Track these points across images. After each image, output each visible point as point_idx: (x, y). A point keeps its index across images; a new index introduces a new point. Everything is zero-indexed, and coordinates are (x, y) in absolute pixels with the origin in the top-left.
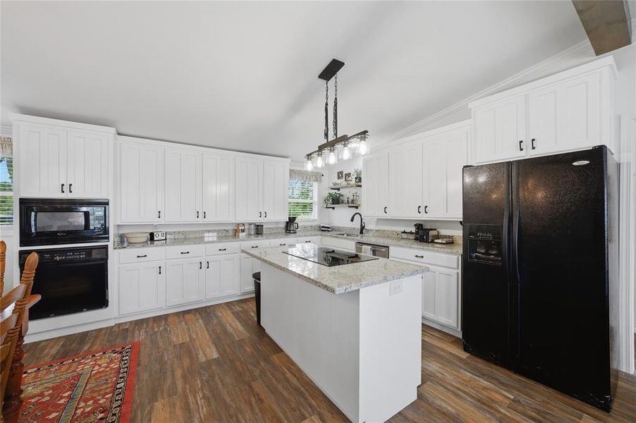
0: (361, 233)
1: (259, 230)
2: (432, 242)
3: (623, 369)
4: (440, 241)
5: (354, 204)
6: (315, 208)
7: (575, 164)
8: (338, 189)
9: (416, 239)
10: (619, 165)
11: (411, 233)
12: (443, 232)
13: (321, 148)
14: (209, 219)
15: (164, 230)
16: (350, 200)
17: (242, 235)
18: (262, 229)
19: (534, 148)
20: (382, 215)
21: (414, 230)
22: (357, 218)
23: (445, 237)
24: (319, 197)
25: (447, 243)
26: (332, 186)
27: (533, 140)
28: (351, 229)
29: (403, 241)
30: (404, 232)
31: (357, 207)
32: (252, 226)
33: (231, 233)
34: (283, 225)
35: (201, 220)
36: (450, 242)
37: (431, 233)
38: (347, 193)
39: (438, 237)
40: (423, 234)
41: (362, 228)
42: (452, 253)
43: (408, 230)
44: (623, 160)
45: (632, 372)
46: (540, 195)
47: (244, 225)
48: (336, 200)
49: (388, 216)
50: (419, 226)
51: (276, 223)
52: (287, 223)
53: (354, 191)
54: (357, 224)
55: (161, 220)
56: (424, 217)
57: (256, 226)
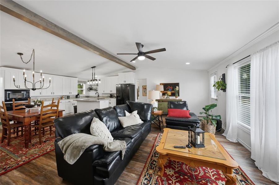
1: (68, 97)
2: (113, 97)
5: (96, 90)
6: (84, 91)
7: (127, 85)
8: (92, 86)
9: (110, 97)
13: (91, 80)
14: (55, 94)
15: (41, 98)
17: (64, 99)
20: (103, 92)
21: (110, 95)
22: (97, 93)
24: (85, 88)
26: (90, 85)
28: (95, 96)
29: (108, 98)
30: (108, 96)
32: (66, 96)
34: (75, 96)
35: (52, 95)
36: (115, 97)
38: (94, 87)
40: (111, 96)
41: (98, 96)
44: (135, 85)
47: (64, 96)
48: (91, 89)
49: (105, 93)
50: (111, 95)
51: (73, 95)
52: (77, 95)
53: (96, 87)
54: (97, 95)
55: (41, 95)
56: (112, 93)
57: (67, 96)
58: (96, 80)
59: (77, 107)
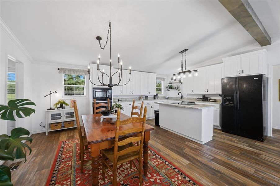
0: (181, 99)
1: (146, 98)
2: (209, 101)
3: (269, 135)
4: (212, 101)
5: (178, 89)
6: (163, 91)
7: (255, 79)
8: (171, 84)
9: (203, 100)
10: (268, 78)
11: (201, 98)
12: (212, 98)
13: (180, 73)
14: (134, 94)
15: (122, 97)
16: (177, 88)
17: (142, 99)
18: (148, 98)
19: (243, 73)
20: (191, 93)
21: (202, 98)
22: (180, 93)
23: (213, 99)
24: (164, 87)
25: (214, 101)
26: (169, 83)
27: (243, 71)
29: (198, 101)
30: (198, 98)
31: (179, 90)
32: (144, 96)
33: (138, 99)
34: (153, 96)
35: (132, 94)
36: (215, 101)
37: (209, 98)
38: (175, 85)
39: (211, 99)
40: (205, 98)
41: (182, 97)
42: (218, 104)
43: (200, 97)
44: (269, 77)
45: (271, 135)
46: (245, 86)
47: (142, 96)
48: (170, 88)
49: (193, 93)
50: (204, 96)
51: (151, 95)
52: (155, 95)
53: (179, 84)
54: (180, 96)
55: (121, 94)
56: (206, 93)
57: (146, 96)
58: (189, 71)
59: (159, 113)
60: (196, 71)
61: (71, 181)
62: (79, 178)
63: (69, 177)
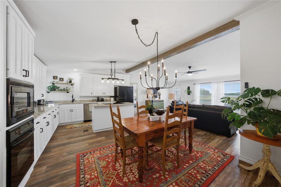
7: (131, 88)
8: (53, 84)
11: (95, 100)
13: (109, 78)
23: (106, 100)
31: (68, 92)
41: (73, 100)
60: (123, 80)
61: (190, 170)
62: (185, 167)
63: (187, 174)
